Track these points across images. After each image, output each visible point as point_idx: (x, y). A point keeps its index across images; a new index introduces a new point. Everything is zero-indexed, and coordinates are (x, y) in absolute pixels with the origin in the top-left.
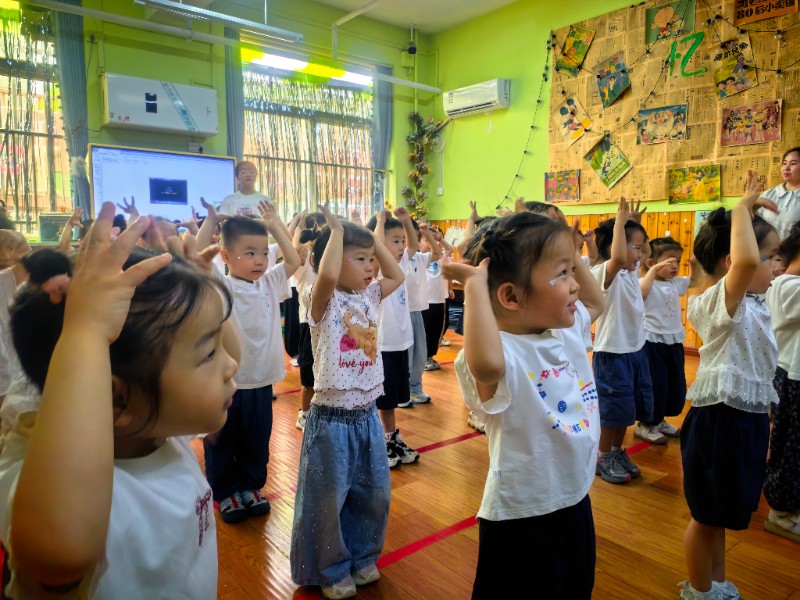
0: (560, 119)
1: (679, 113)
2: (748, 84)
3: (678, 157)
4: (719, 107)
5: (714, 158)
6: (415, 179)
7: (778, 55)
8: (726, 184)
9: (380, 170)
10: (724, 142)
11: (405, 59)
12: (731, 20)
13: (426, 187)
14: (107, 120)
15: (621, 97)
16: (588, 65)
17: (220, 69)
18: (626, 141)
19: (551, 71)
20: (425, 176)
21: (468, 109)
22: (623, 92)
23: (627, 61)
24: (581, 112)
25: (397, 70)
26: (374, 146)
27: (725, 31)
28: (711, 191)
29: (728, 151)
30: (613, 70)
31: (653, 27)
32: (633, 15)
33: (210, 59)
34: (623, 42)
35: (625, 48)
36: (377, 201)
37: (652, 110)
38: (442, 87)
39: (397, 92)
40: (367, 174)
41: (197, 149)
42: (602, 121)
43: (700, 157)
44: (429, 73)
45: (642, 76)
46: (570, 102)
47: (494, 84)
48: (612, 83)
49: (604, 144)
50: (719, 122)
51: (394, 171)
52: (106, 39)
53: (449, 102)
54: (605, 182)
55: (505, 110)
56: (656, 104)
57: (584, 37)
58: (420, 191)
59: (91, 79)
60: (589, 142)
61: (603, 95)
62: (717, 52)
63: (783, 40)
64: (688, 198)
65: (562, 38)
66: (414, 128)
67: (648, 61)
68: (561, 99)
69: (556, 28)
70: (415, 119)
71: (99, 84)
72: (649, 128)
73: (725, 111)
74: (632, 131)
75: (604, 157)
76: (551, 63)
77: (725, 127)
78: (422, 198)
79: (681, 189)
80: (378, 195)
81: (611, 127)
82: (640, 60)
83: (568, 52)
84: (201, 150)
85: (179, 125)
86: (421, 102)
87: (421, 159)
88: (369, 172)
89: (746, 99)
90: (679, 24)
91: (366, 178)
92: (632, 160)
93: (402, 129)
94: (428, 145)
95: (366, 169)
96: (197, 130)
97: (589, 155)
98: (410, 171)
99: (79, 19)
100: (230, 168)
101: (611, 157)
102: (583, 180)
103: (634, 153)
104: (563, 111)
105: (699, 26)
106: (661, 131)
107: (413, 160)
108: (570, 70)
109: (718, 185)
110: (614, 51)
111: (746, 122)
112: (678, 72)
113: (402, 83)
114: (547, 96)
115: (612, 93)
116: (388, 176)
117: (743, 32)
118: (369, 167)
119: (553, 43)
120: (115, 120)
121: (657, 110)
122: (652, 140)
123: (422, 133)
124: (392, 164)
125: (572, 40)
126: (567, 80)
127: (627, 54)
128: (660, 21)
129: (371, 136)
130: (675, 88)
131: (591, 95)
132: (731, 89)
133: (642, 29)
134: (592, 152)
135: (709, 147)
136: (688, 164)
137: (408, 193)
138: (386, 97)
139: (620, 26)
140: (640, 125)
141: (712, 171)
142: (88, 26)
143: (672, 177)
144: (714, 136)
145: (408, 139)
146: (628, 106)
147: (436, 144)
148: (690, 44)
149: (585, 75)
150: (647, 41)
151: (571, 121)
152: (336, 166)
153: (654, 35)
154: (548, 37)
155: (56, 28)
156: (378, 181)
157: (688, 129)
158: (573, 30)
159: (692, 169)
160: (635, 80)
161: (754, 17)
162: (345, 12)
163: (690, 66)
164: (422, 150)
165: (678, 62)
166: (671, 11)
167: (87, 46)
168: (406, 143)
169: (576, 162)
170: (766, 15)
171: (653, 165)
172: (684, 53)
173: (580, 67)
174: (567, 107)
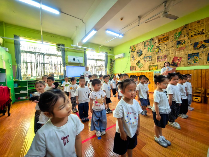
0: (132, 59)
1: (150, 57)
2: (161, 52)
3: (150, 63)
4: (156, 56)
5: (156, 64)
7: (166, 48)
8: (158, 68)
9: (106, 67)
10: (157, 61)
11: (109, 51)
12: (158, 43)
14: (68, 62)
15: (141, 55)
16: (136, 51)
17: (83, 54)
18: (142, 61)
19: (130, 52)
20: (113, 67)
21: (119, 58)
22: (141, 54)
23: (142, 50)
24: (135, 58)
25: (108, 53)
26: (105, 63)
27: (157, 45)
28: (156, 68)
29: (158, 62)
30: (140, 51)
31: (145, 45)
32: (142, 43)
33: (82, 53)
34: (141, 47)
35: (141, 48)
37: (146, 57)
38: (115, 55)
39: (108, 56)
42: (138, 59)
43: (154, 64)
44: (113, 53)
45: (144, 52)
46: (133, 56)
47: (122, 54)
48: (140, 53)
49: (139, 62)
50: (157, 58)
52: (68, 51)
53: (116, 57)
54: (139, 68)
55: (124, 58)
56: (146, 56)
57: (135, 47)
58: (112, 69)
59: (66, 56)
60: (137, 62)
61: (138, 55)
62: (156, 48)
63: (166, 45)
64: (152, 70)
65: (132, 47)
67: (145, 50)
68: (132, 56)
69: (131, 46)
70: (111, 59)
71: (67, 57)
72: (146, 59)
73: (157, 56)
74: (143, 60)
75: (139, 64)
76: (130, 51)
77: (157, 59)
79: (151, 68)
80: (106, 70)
81: (140, 59)
82: (144, 50)
83: (133, 49)
84: (81, 65)
85: (78, 62)
86: (112, 57)
89: (161, 55)
90: (149, 44)
91: (104, 68)
92: (143, 64)
93: (109, 61)
94: (113, 63)
96: (80, 63)
97: (137, 64)
98: (110, 67)
99: (64, 48)
100: (85, 68)
101: (140, 64)
102: (136, 67)
103: (143, 63)
104: (132, 58)
105: (153, 44)
106: (147, 60)
107: (111, 65)
108: (133, 52)
109: (157, 68)
110: (140, 49)
111: (161, 58)
112: (150, 51)
113: (109, 55)
114: (130, 56)
115: (140, 55)
117: (160, 45)
118: (104, 66)
119: (130, 48)
120: (69, 62)
121: (147, 57)
122: (146, 61)
124: (108, 66)
125: (133, 47)
126: (133, 53)
127: (142, 49)
128: (147, 44)
130: (149, 53)
131: (136, 55)
132: (158, 53)
133: (144, 45)
134: (137, 63)
135: (155, 62)
136: (152, 65)
137: (110, 70)
138: (107, 57)
139: (140, 45)
140: (144, 59)
141: (156, 65)
142: (65, 49)
143: (150, 67)
144: (156, 60)
145: (110, 62)
146: (142, 56)
148: (151, 47)
149: (135, 52)
150: (145, 47)
151: (134, 59)
152: (100, 66)
153: (146, 46)
154: (130, 47)
155: (61, 50)
157: (152, 59)
158: (133, 46)
159: (153, 65)
160: (143, 53)
161: (161, 42)
162: (100, 45)
163: (151, 50)
165: (150, 50)
166: (148, 42)
167: (65, 52)
169: (135, 65)
170: (163, 42)
171: (146, 65)
172: (150, 48)
173: (135, 51)
174: (133, 57)
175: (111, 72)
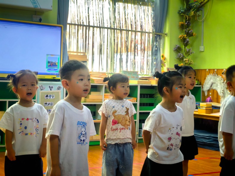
6: (184, 40)
9: (158, 33)
13: (191, 46)
20: (191, 38)
26: (155, 18)
36: (156, 55)
40: (149, 37)
41: (38, 19)
51: (169, 35)
58: (187, 48)
66: (183, 4)
78: (188, 53)
80: (156, 51)
84: (40, 20)
87: (188, 26)
88: (151, 35)
91: (148, 39)
93: (175, 5)
94: (194, 16)
95: (149, 33)
96: (39, 7)
98: (180, 34)
107: (182, 27)
116: (164, 38)
118: (151, 31)
123: (189, 8)
129: (153, 11)
137: (178, 50)
145: (179, 13)
147: (199, 16)
152: (129, 31)
156: (157, 41)
164: (189, 20)
168: (177, 15)
175: (181, 59)
